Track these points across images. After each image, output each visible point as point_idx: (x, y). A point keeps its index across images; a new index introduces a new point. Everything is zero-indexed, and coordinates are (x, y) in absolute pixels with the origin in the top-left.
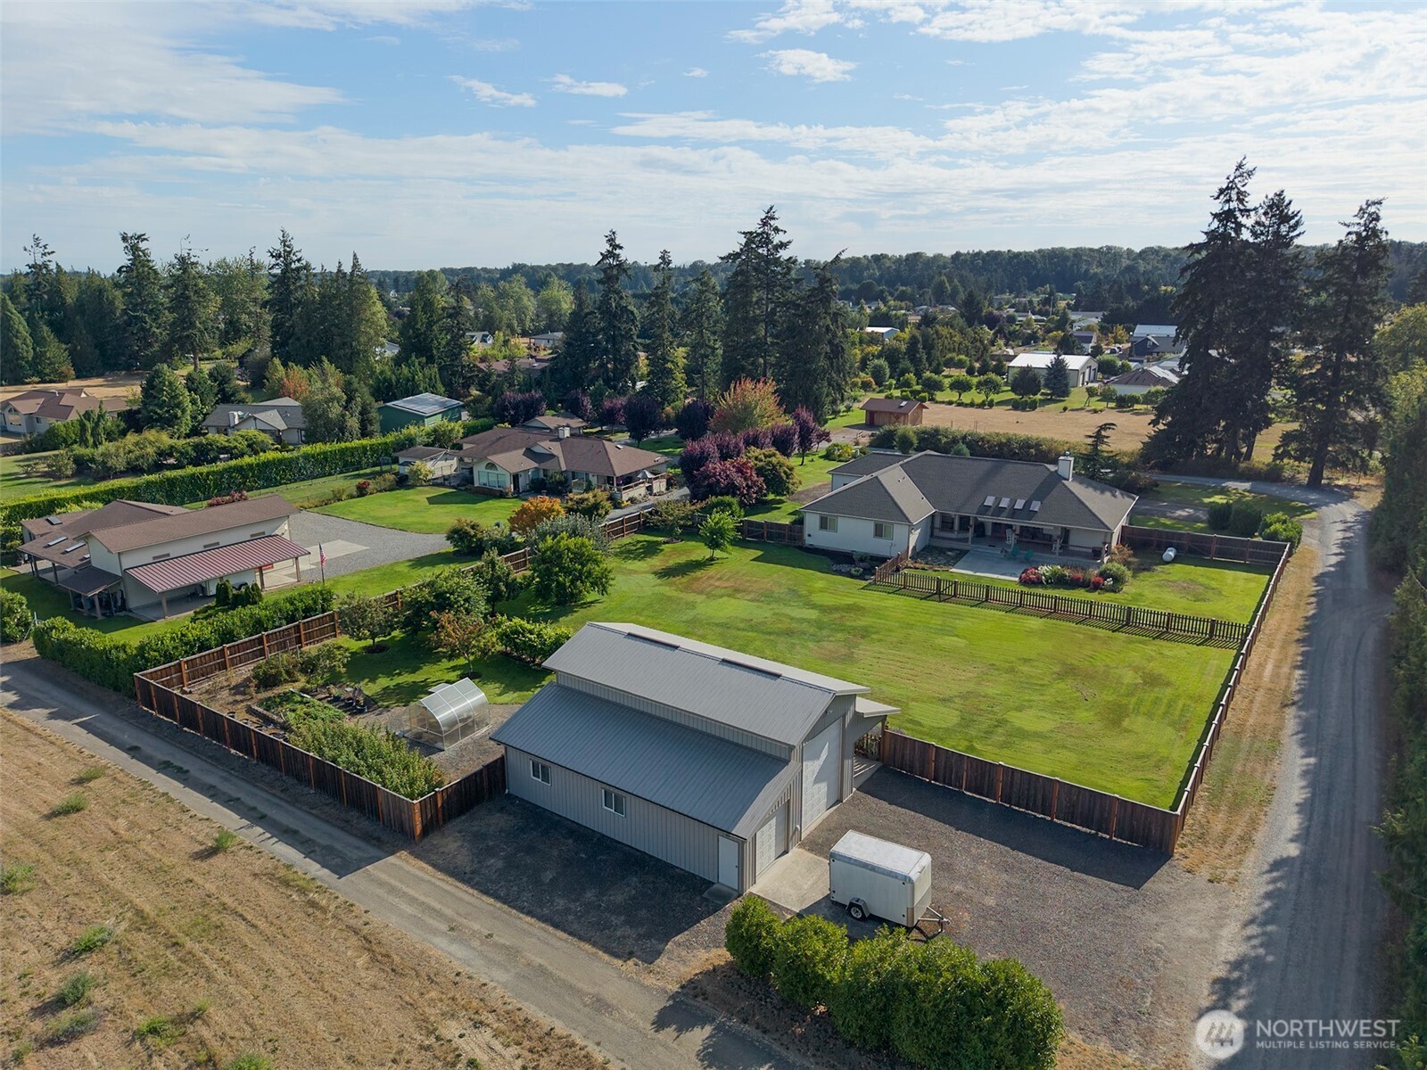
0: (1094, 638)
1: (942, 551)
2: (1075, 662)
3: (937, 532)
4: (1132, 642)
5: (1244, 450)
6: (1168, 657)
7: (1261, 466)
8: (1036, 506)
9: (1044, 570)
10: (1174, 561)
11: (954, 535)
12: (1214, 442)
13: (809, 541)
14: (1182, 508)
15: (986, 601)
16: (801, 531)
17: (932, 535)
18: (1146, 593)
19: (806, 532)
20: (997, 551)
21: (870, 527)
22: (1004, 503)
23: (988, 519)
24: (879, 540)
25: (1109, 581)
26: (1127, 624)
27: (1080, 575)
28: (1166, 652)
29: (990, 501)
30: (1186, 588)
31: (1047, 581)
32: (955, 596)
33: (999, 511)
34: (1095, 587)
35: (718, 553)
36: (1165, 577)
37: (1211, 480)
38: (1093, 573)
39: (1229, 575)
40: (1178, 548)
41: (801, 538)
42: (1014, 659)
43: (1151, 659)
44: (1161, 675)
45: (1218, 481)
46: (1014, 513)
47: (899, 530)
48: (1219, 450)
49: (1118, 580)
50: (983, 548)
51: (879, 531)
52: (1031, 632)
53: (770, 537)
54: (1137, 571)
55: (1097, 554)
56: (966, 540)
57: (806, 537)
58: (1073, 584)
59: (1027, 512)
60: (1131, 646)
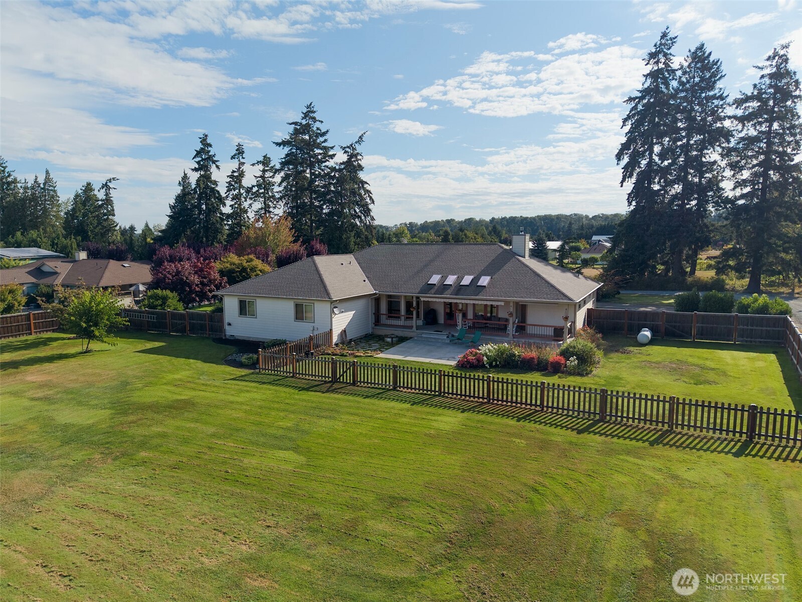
1: (380, 338)
3: (383, 319)
5: (688, 270)
7: (706, 279)
8: (484, 281)
9: (488, 349)
10: (652, 342)
11: (401, 322)
12: (662, 264)
13: (230, 331)
14: (646, 307)
15: (395, 389)
16: (221, 320)
17: (377, 322)
18: (624, 375)
19: (227, 320)
20: (443, 336)
21: (288, 308)
22: (451, 280)
23: (438, 301)
24: (300, 324)
25: (573, 361)
26: (602, 419)
27: (533, 354)
29: (435, 279)
30: (677, 369)
31: (491, 365)
32: (354, 384)
33: (444, 288)
34: (555, 369)
36: (644, 358)
37: (664, 292)
38: (552, 353)
40: (653, 330)
41: (221, 329)
45: (671, 292)
46: (459, 289)
47: (320, 309)
48: (667, 271)
49: (585, 362)
50: (429, 334)
51: (300, 313)
53: (193, 329)
54: (607, 351)
55: (558, 334)
56: (411, 327)
57: (227, 327)
58: (527, 365)
59: (474, 286)
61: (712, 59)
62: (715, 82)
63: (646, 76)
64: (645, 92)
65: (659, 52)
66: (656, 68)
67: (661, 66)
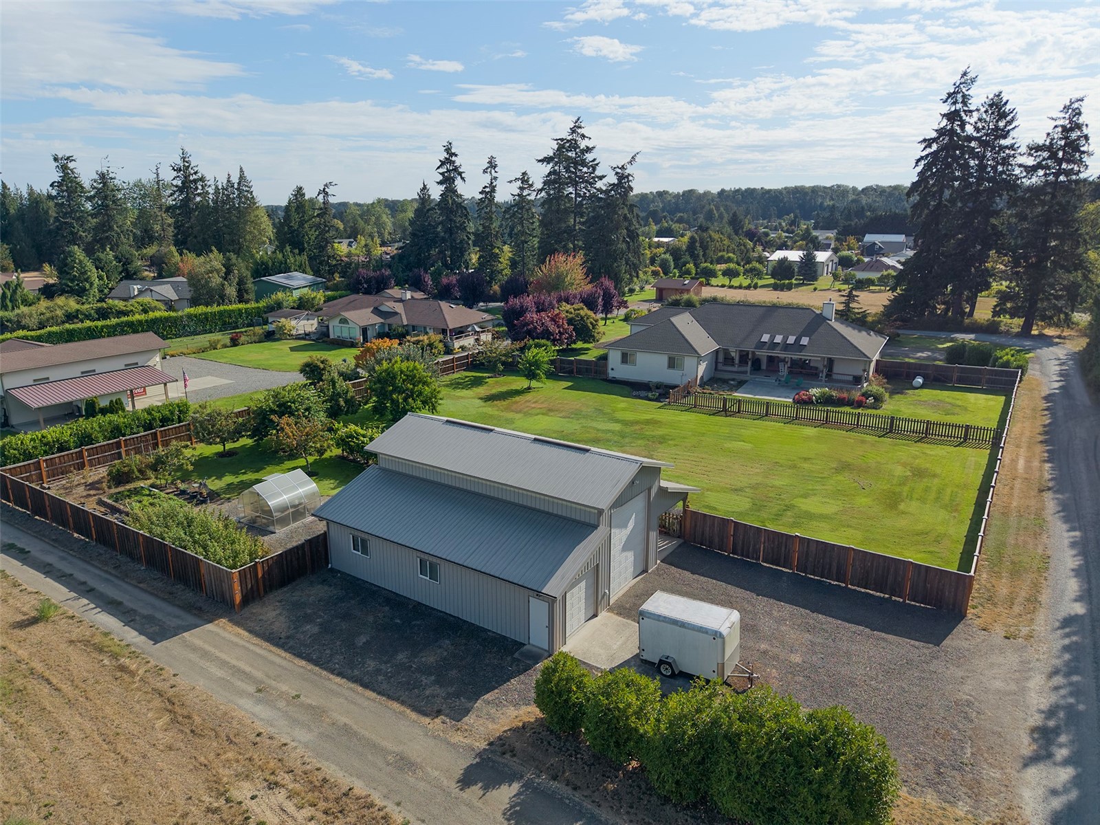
0: (863, 442)
1: (725, 381)
2: (848, 460)
3: (720, 366)
4: (896, 445)
5: (967, 310)
6: (931, 455)
7: (982, 321)
8: (805, 341)
9: (815, 392)
10: (922, 387)
11: (735, 369)
12: (943, 304)
13: (611, 374)
14: (922, 352)
15: (766, 415)
16: (606, 366)
17: (716, 369)
18: (903, 409)
19: (610, 367)
20: (772, 380)
21: (663, 360)
22: (778, 339)
23: (763, 354)
24: (671, 371)
25: (871, 400)
26: (891, 431)
27: (845, 395)
28: (928, 452)
29: (766, 338)
30: (937, 405)
31: (817, 401)
32: (739, 412)
33: (774, 345)
34: (860, 405)
35: (534, 384)
36: (916, 398)
37: (942, 333)
38: (856, 395)
39: (971, 397)
40: (925, 377)
41: (605, 372)
42: (795, 458)
43: (915, 457)
44: (928, 469)
45: (949, 333)
46: (786, 347)
47: (689, 362)
48: (947, 310)
49: (878, 399)
50: (760, 378)
51: (672, 364)
52: (808, 438)
53: (579, 372)
54: (893, 393)
55: (857, 380)
56: (745, 372)
57: (610, 371)
58: (841, 402)
59: (797, 346)
60: (896, 448)
61: (1008, 107)
62: (1009, 131)
63: (944, 115)
64: (941, 132)
65: (958, 92)
66: (953, 109)
67: (959, 106)
